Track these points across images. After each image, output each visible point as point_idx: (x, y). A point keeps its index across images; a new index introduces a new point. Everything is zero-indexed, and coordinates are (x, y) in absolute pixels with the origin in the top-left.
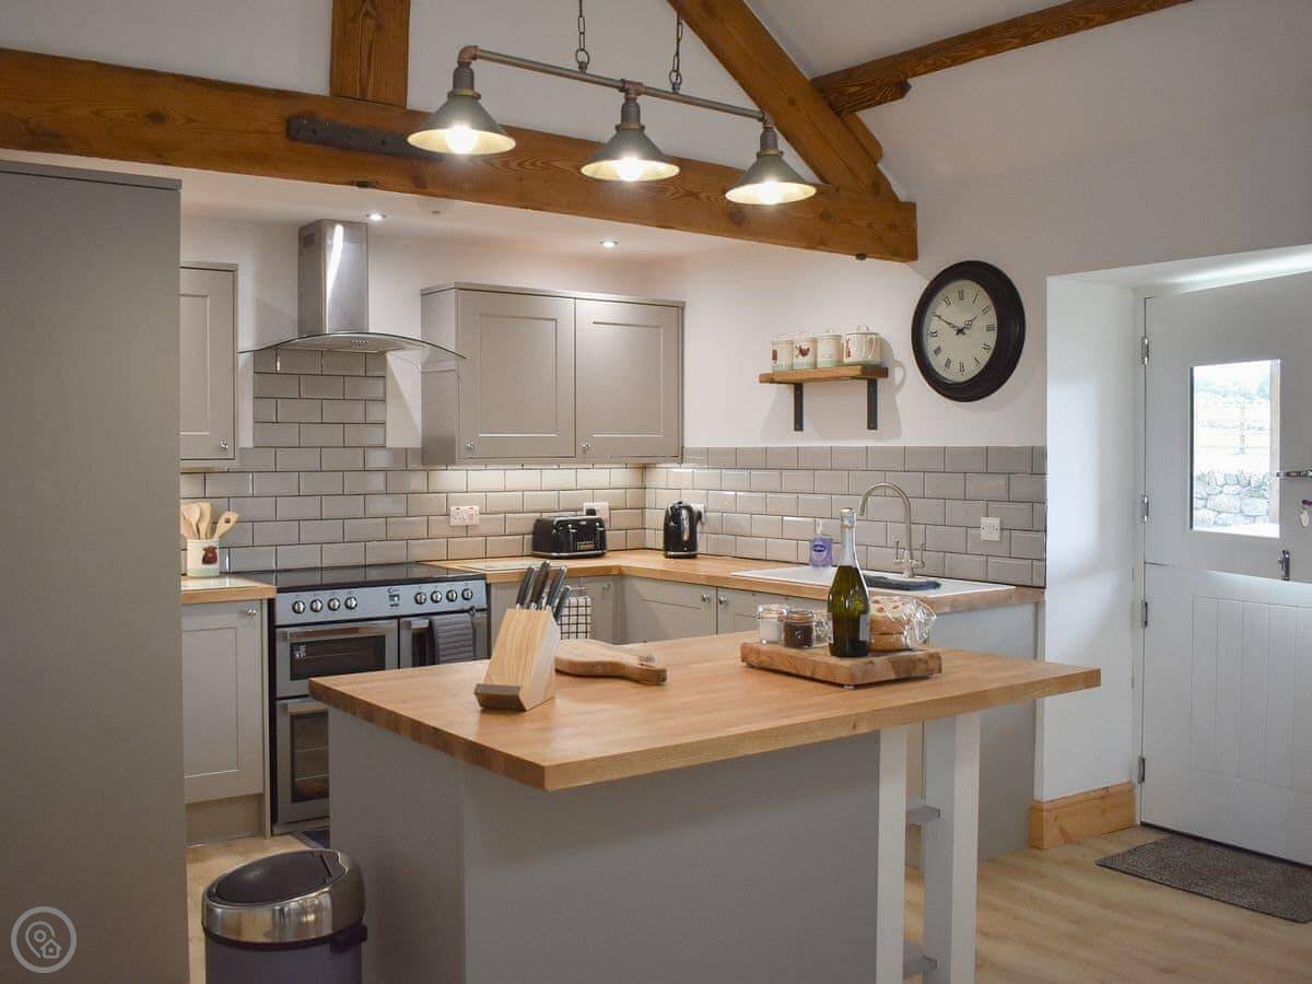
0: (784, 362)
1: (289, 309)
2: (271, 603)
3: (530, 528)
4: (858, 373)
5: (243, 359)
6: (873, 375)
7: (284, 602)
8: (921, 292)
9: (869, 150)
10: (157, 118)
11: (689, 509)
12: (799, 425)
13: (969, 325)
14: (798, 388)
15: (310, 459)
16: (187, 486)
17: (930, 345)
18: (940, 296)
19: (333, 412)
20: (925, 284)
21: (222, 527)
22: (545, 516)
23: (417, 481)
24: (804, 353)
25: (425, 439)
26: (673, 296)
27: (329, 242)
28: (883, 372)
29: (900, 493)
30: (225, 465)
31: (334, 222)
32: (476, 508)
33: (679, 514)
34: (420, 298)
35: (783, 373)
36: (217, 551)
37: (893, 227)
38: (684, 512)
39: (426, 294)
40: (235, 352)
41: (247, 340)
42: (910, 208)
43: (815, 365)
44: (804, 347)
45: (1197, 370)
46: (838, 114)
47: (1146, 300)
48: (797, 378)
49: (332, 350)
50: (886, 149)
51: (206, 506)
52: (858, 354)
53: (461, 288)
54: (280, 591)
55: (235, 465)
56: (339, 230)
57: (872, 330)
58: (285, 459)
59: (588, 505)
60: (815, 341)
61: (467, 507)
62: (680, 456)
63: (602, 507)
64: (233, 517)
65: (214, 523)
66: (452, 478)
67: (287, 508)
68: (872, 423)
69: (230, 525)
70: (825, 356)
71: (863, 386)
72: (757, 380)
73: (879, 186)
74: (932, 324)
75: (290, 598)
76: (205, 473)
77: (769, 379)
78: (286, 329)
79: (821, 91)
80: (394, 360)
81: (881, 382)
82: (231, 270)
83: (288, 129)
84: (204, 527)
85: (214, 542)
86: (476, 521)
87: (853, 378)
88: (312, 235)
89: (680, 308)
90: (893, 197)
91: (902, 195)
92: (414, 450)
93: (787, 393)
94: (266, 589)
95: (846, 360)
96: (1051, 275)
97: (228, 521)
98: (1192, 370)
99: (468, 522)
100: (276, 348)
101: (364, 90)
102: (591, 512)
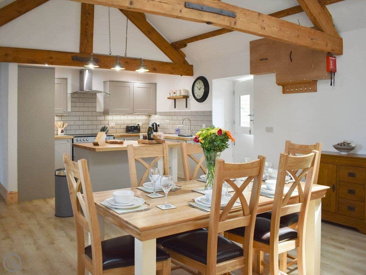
0: (171, 95)
1: (78, 85)
2: (73, 139)
3: (125, 127)
4: (183, 97)
5: (69, 95)
6: (186, 97)
7: (75, 139)
8: (193, 82)
9: (183, 56)
10: (51, 58)
11: (156, 124)
12: (175, 107)
13: (201, 88)
14: (175, 100)
15: (82, 114)
16: (56, 118)
17: (195, 92)
18: (196, 83)
19: (86, 105)
20: (194, 80)
21: (65, 126)
22: (129, 125)
23: (102, 118)
24: (175, 93)
25: (104, 110)
26: (154, 82)
27: (85, 73)
28: (188, 97)
29: (189, 120)
30: (65, 115)
31: (86, 69)
32: (114, 123)
33: (154, 125)
34: (103, 83)
35: (171, 97)
36: (64, 131)
37: (188, 70)
38: (155, 124)
39: (104, 82)
40: (67, 94)
41: (70, 91)
42: (192, 66)
43: (176, 95)
44: (175, 92)
45: (241, 96)
46: (176, 49)
47: (234, 83)
48: (175, 98)
49: (86, 93)
50: (187, 55)
51: (62, 122)
52: (183, 94)
53: (110, 81)
54: (74, 137)
55: (67, 114)
56: (87, 71)
57: (186, 89)
58: (77, 114)
59: (137, 123)
60: (176, 91)
61: (112, 123)
62: (156, 113)
63: (140, 124)
64: (67, 124)
65: (63, 125)
66: (109, 118)
67: (77, 123)
68: (187, 107)
69: (66, 126)
70: (178, 94)
71: (185, 100)
72: (167, 98)
73: (185, 62)
74: (196, 88)
75: (76, 138)
76: (62, 116)
77: (169, 98)
78: (77, 89)
79: (172, 45)
80: (98, 95)
81: (188, 99)
82: (66, 79)
83: (72, 58)
84: (61, 126)
85: (63, 129)
86: (114, 126)
87: (182, 98)
88: (82, 72)
89: (156, 84)
90: (188, 64)
91: (190, 63)
92: (102, 112)
93: (173, 100)
94: (72, 137)
95: (181, 95)
96: (214, 79)
97: (66, 125)
98: (240, 97)
99: (113, 126)
100: (75, 93)
101: (85, 51)
102: (138, 124)
